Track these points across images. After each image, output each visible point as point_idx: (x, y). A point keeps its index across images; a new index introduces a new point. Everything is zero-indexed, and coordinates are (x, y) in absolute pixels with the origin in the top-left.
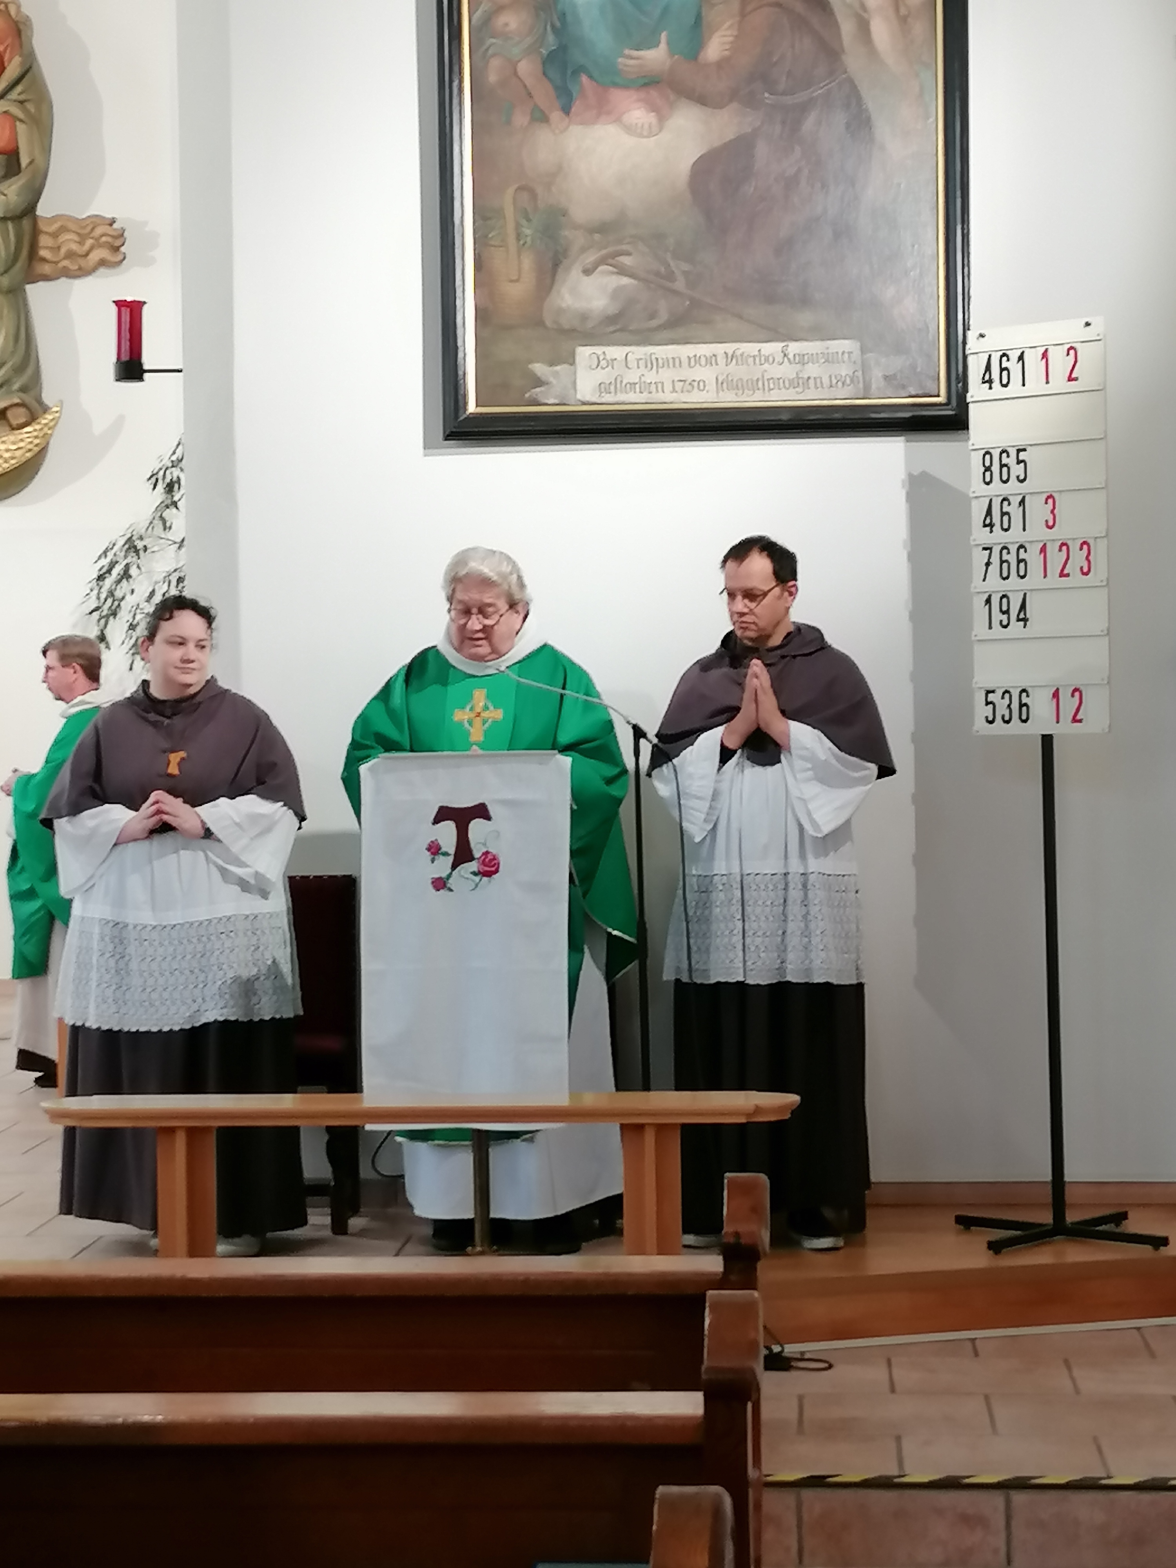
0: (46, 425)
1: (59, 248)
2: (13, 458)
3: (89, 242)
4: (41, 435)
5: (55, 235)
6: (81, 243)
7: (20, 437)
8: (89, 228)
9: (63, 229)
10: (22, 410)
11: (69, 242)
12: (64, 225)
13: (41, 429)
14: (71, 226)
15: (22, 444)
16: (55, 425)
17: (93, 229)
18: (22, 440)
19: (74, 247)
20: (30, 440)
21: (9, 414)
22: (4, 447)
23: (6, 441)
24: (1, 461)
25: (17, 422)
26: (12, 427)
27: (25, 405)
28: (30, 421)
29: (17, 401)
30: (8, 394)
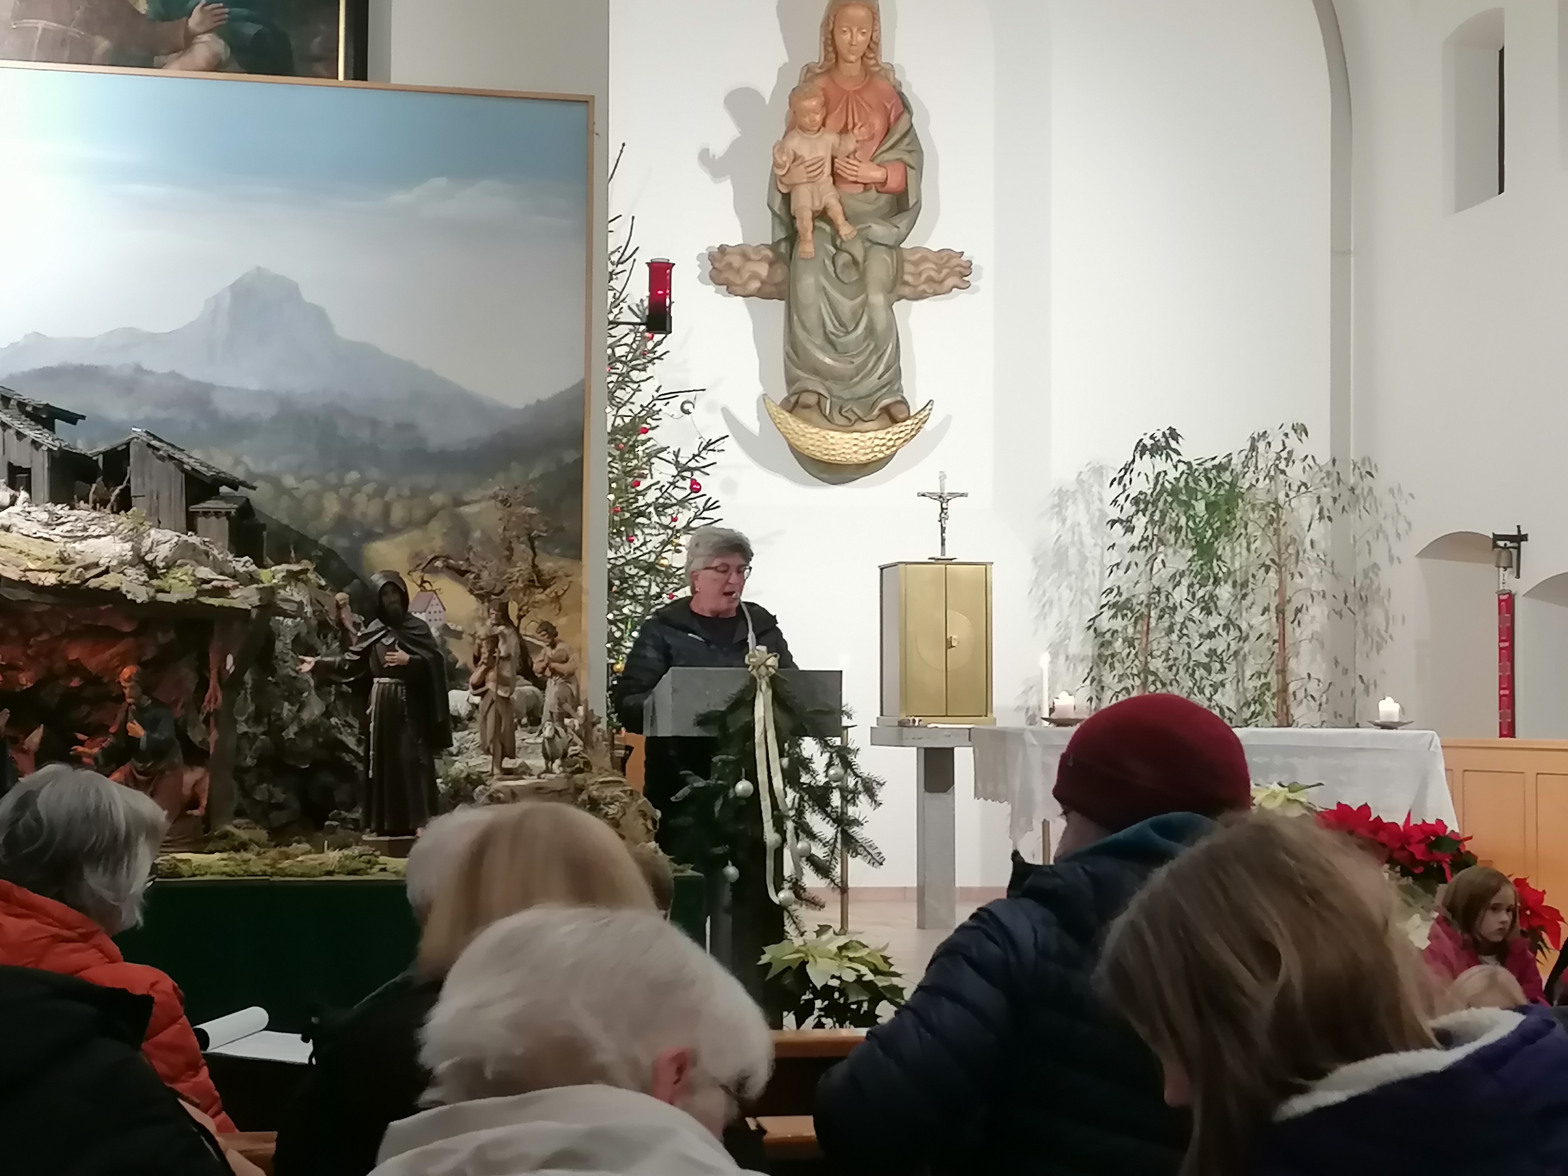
0: (920, 420)
1: (920, 274)
2: (893, 446)
3: (945, 271)
4: (916, 429)
5: (916, 264)
6: (939, 271)
8: (945, 259)
9: (924, 259)
10: (903, 407)
11: (929, 270)
12: (925, 256)
13: (917, 424)
14: (929, 255)
15: (902, 435)
16: (927, 420)
17: (948, 261)
19: (933, 274)
20: (908, 432)
21: (893, 411)
22: (889, 436)
23: (889, 432)
24: (884, 448)
25: (902, 416)
26: (894, 421)
27: (904, 402)
28: (909, 418)
29: (899, 398)
30: (891, 393)
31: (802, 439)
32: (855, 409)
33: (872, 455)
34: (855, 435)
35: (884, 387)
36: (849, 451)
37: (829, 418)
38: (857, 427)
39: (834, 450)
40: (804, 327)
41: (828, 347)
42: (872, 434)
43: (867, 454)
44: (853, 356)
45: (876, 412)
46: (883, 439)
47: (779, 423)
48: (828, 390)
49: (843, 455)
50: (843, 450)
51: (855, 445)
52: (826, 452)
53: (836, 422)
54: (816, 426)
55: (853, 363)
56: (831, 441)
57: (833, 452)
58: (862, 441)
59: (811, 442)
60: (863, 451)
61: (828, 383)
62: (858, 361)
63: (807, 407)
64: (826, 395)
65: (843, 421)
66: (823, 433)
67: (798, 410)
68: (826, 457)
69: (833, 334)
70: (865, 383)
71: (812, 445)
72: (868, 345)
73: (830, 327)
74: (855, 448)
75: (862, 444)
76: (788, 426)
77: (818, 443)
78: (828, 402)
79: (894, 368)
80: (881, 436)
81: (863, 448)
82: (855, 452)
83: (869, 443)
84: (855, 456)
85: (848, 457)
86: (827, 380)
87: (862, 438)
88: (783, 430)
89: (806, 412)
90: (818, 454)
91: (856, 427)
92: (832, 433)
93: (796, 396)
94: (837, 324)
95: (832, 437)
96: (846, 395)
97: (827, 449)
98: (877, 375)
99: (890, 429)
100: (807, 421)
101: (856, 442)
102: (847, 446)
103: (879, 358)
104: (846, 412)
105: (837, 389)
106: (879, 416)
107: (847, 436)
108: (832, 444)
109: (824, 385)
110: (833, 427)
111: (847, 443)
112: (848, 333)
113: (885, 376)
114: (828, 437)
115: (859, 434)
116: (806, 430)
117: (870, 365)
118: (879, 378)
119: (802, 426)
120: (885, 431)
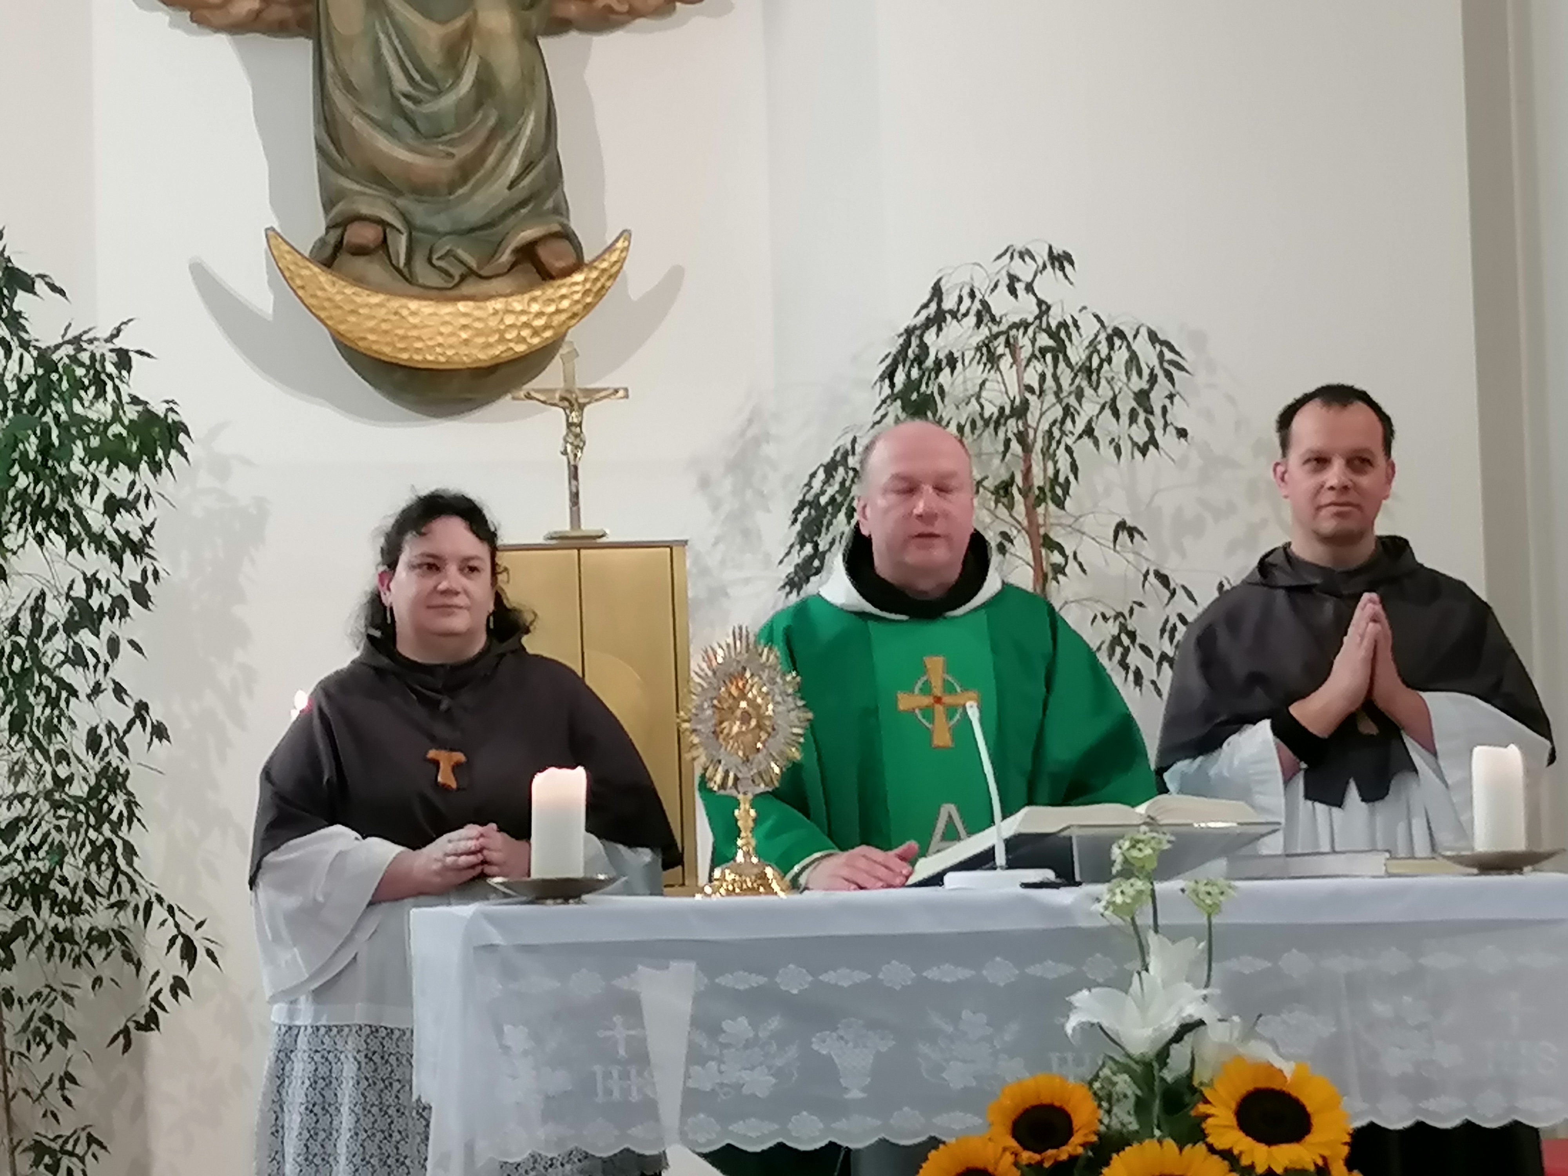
0: (604, 270)
2: (546, 327)
4: (595, 289)
7: (564, 291)
10: (565, 245)
13: (597, 279)
15: (565, 304)
16: (618, 272)
18: (563, 297)
20: (577, 297)
21: (543, 253)
22: (535, 308)
23: (534, 299)
24: (525, 333)
25: (560, 264)
26: (546, 275)
27: (567, 236)
28: (578, 265)
29: (556, 228)
30: (538, 215)
31: (352, 319)
32: (460, 252)
33: (501, 348)
34: (462, 306)
35: (523, 204)
36: (453, 340)
37: (406, 271)
38: (467, 289)
39: (419, 339)
40: (349, 87)
41: (400, 124)
42: (498, 304)
43: (489, 345)
44: (451, 143)
45: (506, 257)
46: (523, 312)
47: (303, 287)
48: (404, 216)
49: (438, 350)
50: (440, 340)
51: (464, 327)
52: (400, 345)
53: (421, 281)
54: (377, 289)
55: (452, 155)
56: (412, 320)
57: (419, 345)
58: (479, 319)
59: (371, 324)
60: (481, 340)
61: (400, 202)
62: (463, 151)
63: (360, 251)
64: (398, 224)
65: (435, 280)
66: (395, 303)
67: (344, 258)
68: (405, 356)
69: (407, 96)
70: (479, 198)
71: (372, 331)
72: (485, 118)
73: (401, 83)
74: (464, 335)
75: (479, 325)
76: (319, 293)
77: (384, 326)
78: (403, 239)
79: (541, 165)
80: (518, 307)
81: (479, 333)
82: (466, 342)
83: (493, 323)
84: (464, 350)
85: (450, 353)
86: (398, 193)
87: (477, 313)
88: (310, 301)
89: (360, 264)
90: (387, 350)
91: (465, 289)
92: (414, 305)
93: (339, 231)
94: (417, 77)
95: (413, 313)
96: (441, 222)
97: (404, 338)
98: (506, 180)
99: (538, 293)
100: (359, 281)
101: (463, 321)
102: (444, 329)
103: (510, 146)
104: (439, 259)
105: (420, 213)
106: (513, 266)
107: (446, 309)
108: (415, 327)
109: (393, 205)
110: (416, 290)
111: (445, 323)
112: (439, 93)
113: (526, 182)
114: (405, 312)
115: (471, 304)
116: (358, 300)
117: (491, 160)
118: (511, 186)
119: (349, 291)
120: (527, 297)
